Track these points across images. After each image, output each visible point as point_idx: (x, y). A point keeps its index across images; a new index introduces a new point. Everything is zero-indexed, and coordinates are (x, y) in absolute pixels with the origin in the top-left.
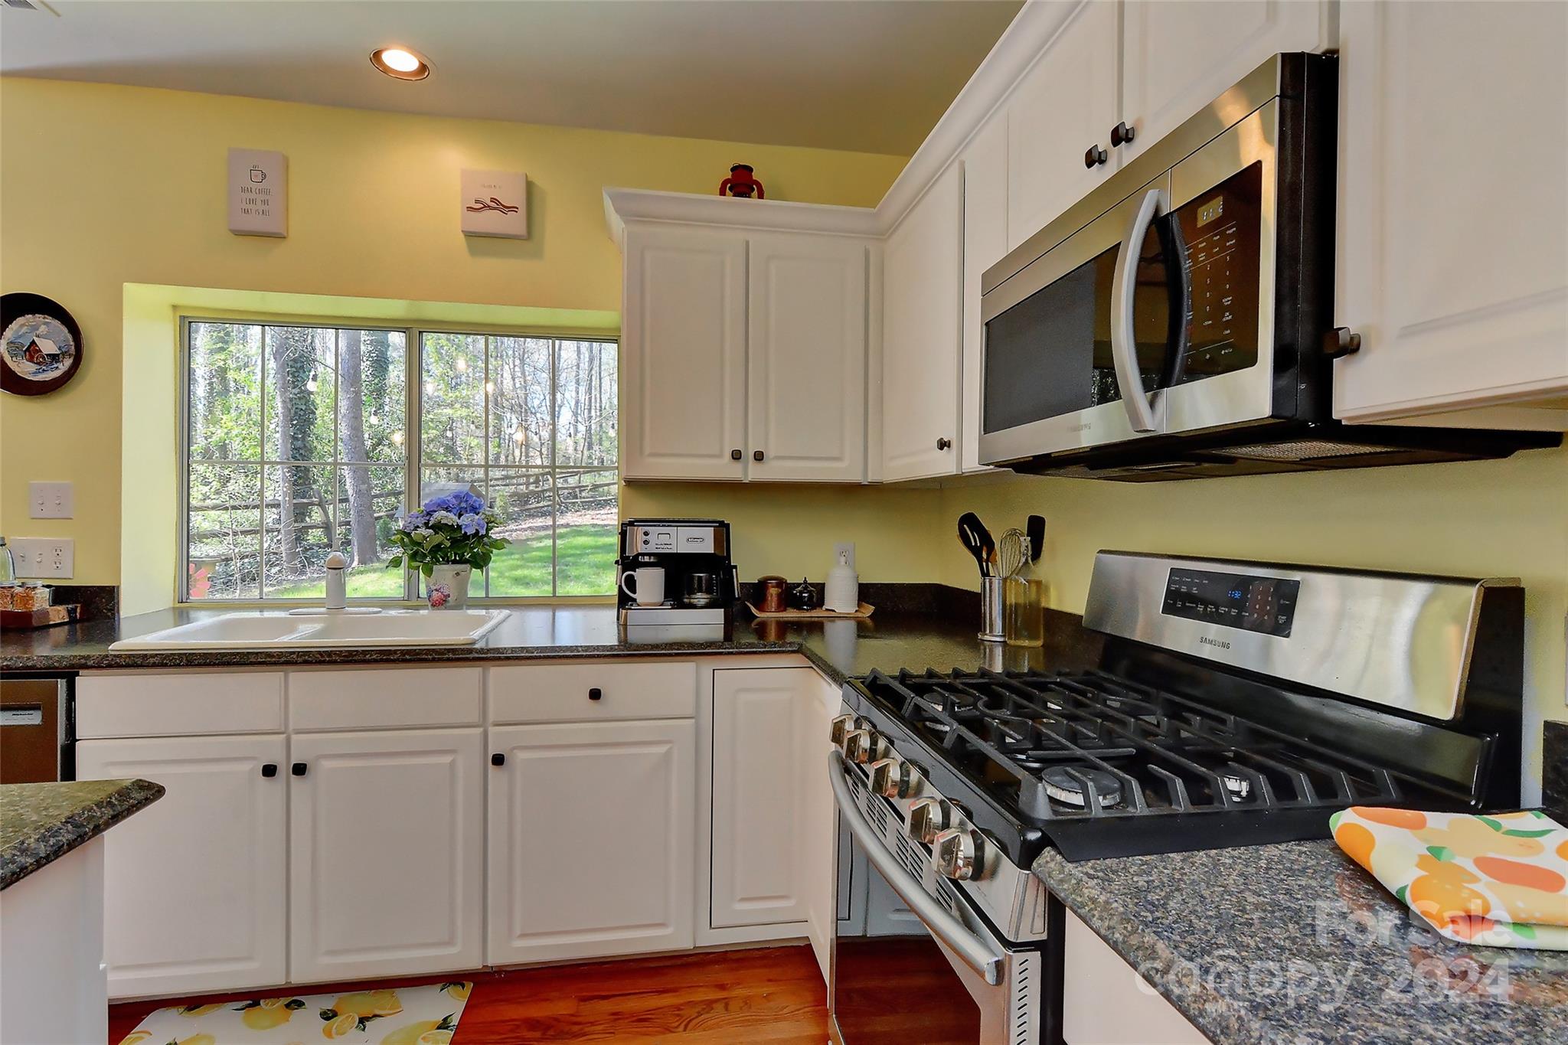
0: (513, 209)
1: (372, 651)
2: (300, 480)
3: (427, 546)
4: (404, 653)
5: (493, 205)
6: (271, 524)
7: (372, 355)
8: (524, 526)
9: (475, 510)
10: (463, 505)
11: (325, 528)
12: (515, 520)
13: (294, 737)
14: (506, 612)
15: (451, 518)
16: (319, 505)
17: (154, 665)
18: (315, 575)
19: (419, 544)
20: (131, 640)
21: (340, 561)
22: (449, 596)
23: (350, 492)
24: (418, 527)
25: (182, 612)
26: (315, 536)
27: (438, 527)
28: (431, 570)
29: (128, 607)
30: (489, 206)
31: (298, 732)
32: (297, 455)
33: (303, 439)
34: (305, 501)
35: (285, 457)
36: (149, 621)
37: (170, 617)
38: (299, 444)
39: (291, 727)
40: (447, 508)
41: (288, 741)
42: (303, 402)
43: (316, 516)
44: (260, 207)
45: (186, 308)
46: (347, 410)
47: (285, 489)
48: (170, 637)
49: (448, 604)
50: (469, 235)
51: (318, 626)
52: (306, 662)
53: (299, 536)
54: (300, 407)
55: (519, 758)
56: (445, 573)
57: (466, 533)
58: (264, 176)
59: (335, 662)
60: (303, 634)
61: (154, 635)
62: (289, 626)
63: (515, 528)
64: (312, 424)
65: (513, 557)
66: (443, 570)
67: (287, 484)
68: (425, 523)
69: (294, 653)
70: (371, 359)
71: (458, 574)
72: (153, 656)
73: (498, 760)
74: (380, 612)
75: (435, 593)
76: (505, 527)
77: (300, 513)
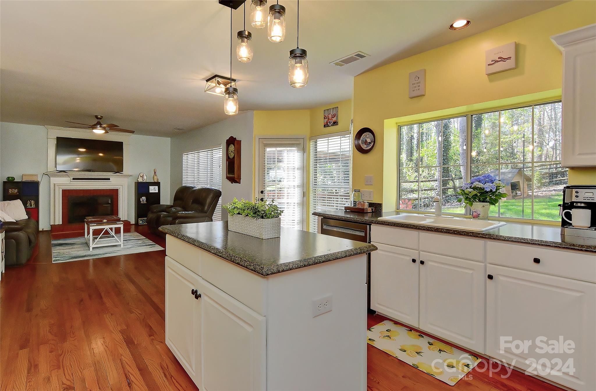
0: (509, 58)
1: (444, 229)
2: (445, 172)
3: (470, 196)
4: (454, 231)
5: (500, 60)
6: (435, 187)
7: (475, 119)
8: (551, 189)
9: (492, 182)
10: (487, 180)
11: (454, 189)
12: (546, 186)
13: (421, 252)
14: (504, 223)
15: (480, 185)
16: (452, 180)
17: (386, 225)
18: (449, 206)
19: (468, 194)
20: (385, 218)
21: (438, 199)
22: (480, 214)
23: (463, 175)
24: (467, 188)
25: (398, 212)
26: (450, 192)
27: (475, 188)
28: (472, 204)
29: (384, 210)
30: (498, 61)
31: (423, 251)
32: (444, 162)
33: (446, 155)
34: (446, 178)
35: (439, 163)
36: (389, 214)
37: (395, 213)
38: (445, 157)
39: (420, 250)
40: (479, 181)
41: (419, 253)
42: (446, 141)
43: (451, 184)
44: (417, 88)
45: (399, 123)
46: (462, 143)
47: (439, 175)
48: (393, 218)
49: (479, 218)
50: (489, 75)
51: (432, 220)
52: (424, 229)
53: (444, 191)
54: (445, 144)
55: (499, 278)
56: (478, 206)
57: (486, 190)
58: (419, 78)
59: (432, 231)
60: (428, 222)
61: (388, 217)
62: (424, 219)
63: (545, 190)
64: (450, 150)
65: (541, 203)
66: (478, 205)
67: (439, 173)
68: (470, 187)
69: (421, 226)
70: (475, 120)
71: (483, 206)
72: (386, 222)
73: (490, 277)
74: (453, 218)
75: (474, 213)
76: (540, 189)
77: (445, 183)
